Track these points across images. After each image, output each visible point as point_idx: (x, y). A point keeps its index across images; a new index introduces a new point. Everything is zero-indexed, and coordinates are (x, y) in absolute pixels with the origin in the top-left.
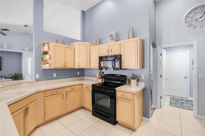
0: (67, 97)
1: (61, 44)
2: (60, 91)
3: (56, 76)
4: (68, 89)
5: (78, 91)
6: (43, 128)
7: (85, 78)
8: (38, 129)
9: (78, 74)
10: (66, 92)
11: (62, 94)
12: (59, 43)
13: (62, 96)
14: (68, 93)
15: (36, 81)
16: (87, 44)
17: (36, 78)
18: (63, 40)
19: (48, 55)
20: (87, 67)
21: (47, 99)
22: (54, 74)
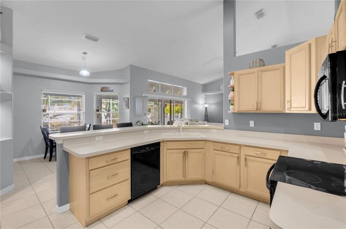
2: (234, 149)
3: (253, 126)
8: (207, 185)
9: (315, 129)
10: (246, 155)
11: (236, 155)
12: (253, 67)
13: (236, 159)
14: (248, 157)
15: (225, 128)
16: (310, 45)
17: (226, 124)
18: (261, 60)
19: (232, 92)
20: (310, 109)
21: (215, 154)
22: (251, 121)
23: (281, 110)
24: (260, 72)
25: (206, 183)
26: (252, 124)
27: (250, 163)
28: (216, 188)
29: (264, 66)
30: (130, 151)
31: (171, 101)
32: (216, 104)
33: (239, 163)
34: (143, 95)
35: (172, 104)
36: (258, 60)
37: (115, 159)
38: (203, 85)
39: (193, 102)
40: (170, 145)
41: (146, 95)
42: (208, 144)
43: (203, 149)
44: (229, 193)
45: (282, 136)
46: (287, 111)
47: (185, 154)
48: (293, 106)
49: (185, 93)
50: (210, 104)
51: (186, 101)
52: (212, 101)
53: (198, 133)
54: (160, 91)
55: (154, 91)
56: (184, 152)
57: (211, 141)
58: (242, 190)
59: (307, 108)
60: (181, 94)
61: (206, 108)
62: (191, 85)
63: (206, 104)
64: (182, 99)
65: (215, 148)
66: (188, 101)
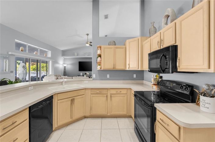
0: (111, 100)
1: (112, 45)
2: (104, 92)
3: (109, 77)
4: (113, 92)
5: (124, 96)
6: (88, 120)
7: (144, 82)
8: (86, 119)
9: (134, 77)
10: (111, 94)
11: (106, 95)
12: (111, 45)
13: (106, 97)
14: (112, 95)
15: (93, 80)
16: (138, 39)
17: (94, 77)
18: (114, 41)
19: (99, 58)
20: (138, 68)
21: (93, 96)
22: (108, 75)
23: (124, 68)
24: (115, 48)
25: (85, 117)
26: (108, 76)
27: (113, 98)
28: (92, 119)
29: (115, 45)
30: (28, 110)
31: (37, 60)
32: (72, 64)
33: (107, 99)
34: (10, 53)
35: (39, 64)
36: (113, 42)
37: (13, 124)
38: (62, 51)
39: (55, 62)
40: (60, 96)
41: (13, 53)
42: (87, 91)
43: (84, 95)
44: (101, 119)
45: (122, 81)
46: (127, 69)
47: (73, 101)
48: (130, 67)
49: (49, 55)
50: (68, 64)
51: (51, 61)
52: (69, 62)
53: (76, 85)
54: (27, 52)
55: (22, 51)
56: (72, 100)
57: (89, 89)
58: (109, 114)
59: (137, 68)
60: (46, 56)
61: (65, 67)
62: (54, 50)
63: (64, 64)
64: (47, 60)
65: (92, 93)
66: (52, 61)
